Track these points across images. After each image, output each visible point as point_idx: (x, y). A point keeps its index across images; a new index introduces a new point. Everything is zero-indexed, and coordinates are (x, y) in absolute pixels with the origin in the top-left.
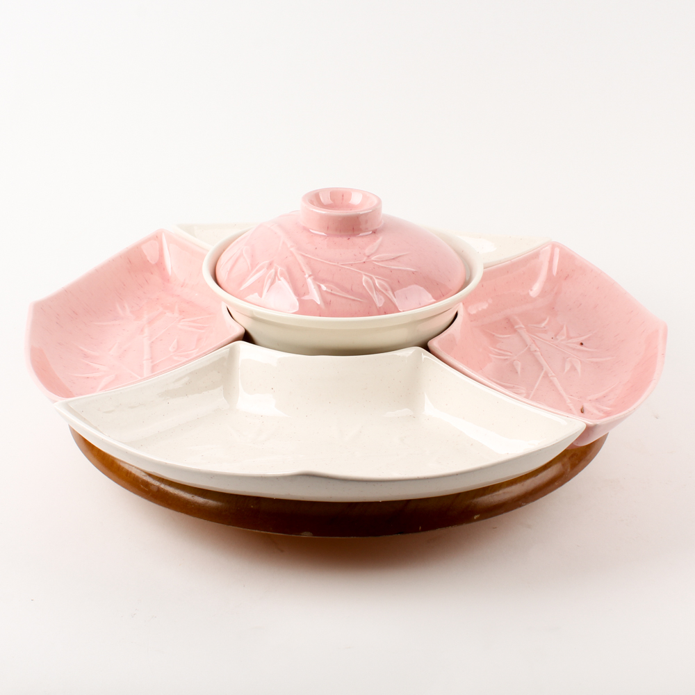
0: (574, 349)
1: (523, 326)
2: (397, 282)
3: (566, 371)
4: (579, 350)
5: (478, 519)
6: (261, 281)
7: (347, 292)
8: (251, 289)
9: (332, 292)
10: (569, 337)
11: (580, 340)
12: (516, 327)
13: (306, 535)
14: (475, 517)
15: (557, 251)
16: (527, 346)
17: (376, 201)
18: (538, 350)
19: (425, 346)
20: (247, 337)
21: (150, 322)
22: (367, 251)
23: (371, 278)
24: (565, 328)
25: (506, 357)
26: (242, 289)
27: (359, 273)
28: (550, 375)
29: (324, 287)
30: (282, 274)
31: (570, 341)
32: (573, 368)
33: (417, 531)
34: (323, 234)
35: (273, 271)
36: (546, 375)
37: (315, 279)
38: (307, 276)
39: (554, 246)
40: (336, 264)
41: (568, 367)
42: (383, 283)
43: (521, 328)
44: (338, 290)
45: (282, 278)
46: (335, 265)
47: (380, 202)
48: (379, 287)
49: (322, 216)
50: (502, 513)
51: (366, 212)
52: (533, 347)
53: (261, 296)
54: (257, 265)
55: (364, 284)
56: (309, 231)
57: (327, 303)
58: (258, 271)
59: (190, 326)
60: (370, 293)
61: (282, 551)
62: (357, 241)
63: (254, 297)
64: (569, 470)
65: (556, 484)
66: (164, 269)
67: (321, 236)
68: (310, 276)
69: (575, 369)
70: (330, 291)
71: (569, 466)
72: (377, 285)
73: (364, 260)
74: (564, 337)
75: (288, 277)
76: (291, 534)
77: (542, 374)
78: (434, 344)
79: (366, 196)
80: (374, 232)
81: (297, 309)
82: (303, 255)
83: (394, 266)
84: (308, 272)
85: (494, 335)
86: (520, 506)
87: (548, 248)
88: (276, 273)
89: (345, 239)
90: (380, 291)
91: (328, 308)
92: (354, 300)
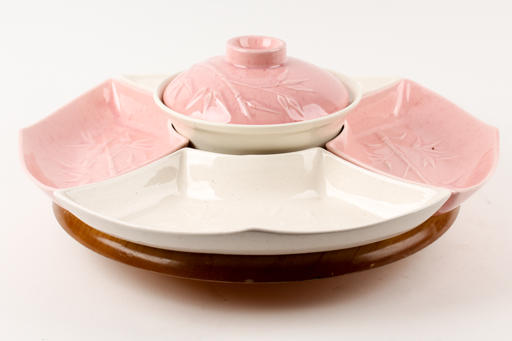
0: (428, 152)
1: (388, 139)
2: (304, 100)
3: (425, 166)
4: (432, 153)
5: (374, 267)
6: (201, 102)
7: (267, 107)
8: (194, 108)
9: (256, 107)
10: (422, 145)
11: (432, 146)
12: (383, 139)
13: (249, 282)
14: (372, 265)
15: (409, 85)
16: (393, 151)
17: (282, 44)
18: (401, 153)
19: (324, 147)
20: (190, 145)
21: (109, 144)
22: (279, 78)
23: (284, 97)
24: (419, 139)
25: (379, 159)
26: (186, 109)
27: (274, 93)
28: (413, 169)
29: (249, 104)
30: (217, 96)
31: (424, 147)
32: (429, 164)
33: (330, 276)
34: (244, 67)
35: (210, 94)
36: (411, 169)
37: (243, 99)
38: (236, 96)
39: (406, 82)
40: (257, 87)
41: (425, 164)
42: (293, 100)
43: (386, 140)
44: (261, 106)
45: (217, 99)
46: (256, 89)
47: (285, 44)
48: (290, 103)
49: (243, 54)
50: (391, 263)
51: (277, 50)
52: (398, 152)
53: (202, 113)
54: (197, 91)
55: (279, 101)
56: (234, 66)
57: (253, 116)
58: (198, 95)
59: (140, 146)
60: (284, 107)
61: (226, 300)
62: (271, 71)
63: (197, 113)
64: (436, 232)
65: (427, 242)
66: (114, 108)
67: (244, 68)
68: (238, 96)
69: (431, 165)
70: (254, 106)
71: (435, 229)
72: (289, 101)
73: (277, 84)
74: (419, 145)
75: (222, 98)
76: (238, 281)
77: (408, 169)
78: (331, 145)
79: (273, 41)
80: (282, 65)
81: (229, 120)
82: (232, 83)
83: (298, 88)
84: (236, 94)
85: (367, 145)
86: (403, 257)
87: (402, 84)
88: (212, 96)
89: (262, 70)
90: (291, 106)
91: (254, 119)
92: (272, 113)
